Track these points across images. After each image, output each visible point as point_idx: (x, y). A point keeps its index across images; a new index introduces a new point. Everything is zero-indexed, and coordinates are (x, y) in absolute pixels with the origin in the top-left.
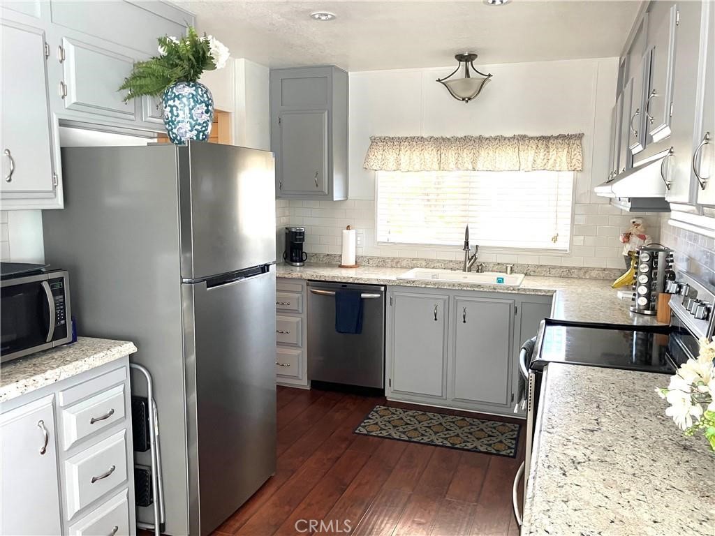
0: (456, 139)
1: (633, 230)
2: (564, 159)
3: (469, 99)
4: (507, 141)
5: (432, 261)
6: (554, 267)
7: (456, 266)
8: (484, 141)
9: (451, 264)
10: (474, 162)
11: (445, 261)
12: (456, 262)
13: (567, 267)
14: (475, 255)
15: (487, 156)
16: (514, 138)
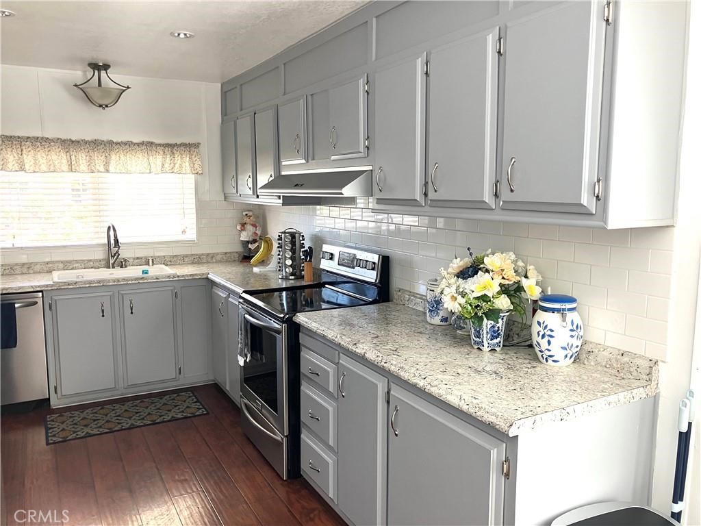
0: (86, 142)
1: (246, 220)
2: (187, 164)
3: (107, 106)
4: (136, 146)
5: (70, 262)
6: (187, 256)
7: (97, 264)
8: (114, 146)
9: (91, 263)
10: (107, 164)
11: (84, 261)
12: (96, 261)
13: (197, 255)
14: (117, 252)
15: (118, 160)
16: (143, 143)
